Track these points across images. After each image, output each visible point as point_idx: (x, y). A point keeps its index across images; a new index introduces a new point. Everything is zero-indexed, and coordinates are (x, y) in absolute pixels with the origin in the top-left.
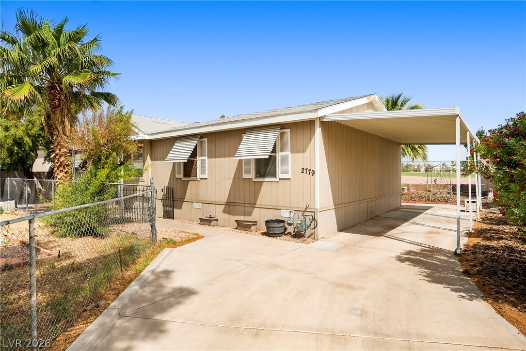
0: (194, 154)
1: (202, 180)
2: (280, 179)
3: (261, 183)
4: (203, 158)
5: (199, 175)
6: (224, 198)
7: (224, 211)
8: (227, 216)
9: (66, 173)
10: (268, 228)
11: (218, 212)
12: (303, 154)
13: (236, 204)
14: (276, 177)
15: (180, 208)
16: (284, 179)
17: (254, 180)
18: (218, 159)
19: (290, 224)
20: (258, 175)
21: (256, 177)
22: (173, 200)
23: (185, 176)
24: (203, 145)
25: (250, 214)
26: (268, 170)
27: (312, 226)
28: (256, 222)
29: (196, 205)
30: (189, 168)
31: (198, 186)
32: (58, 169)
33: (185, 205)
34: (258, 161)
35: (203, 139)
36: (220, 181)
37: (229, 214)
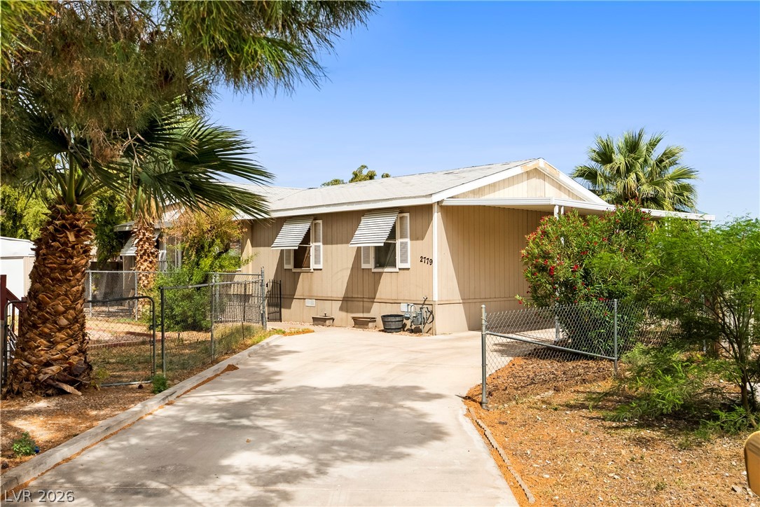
0: (307, 239)
1: (316, 271)
2: (400, 269)
3: (381, 274)
4: (317, 244)
5: (313, 266)
6: (341, 292)
7: (341, 309)
8: (344, 314)
9: (151, 262)
10: (384, 322)
11: (333, 309)
12: (421, 241)
13: (353, 299)
14: (396, 267)
15: (290, 308)
16: (404, 269)
17: (374, 270)
18: (334, 246)
19: (408, 318)
20: (378, 265)
21: (376, 267)
22: (280, 298)
23: (295, 267)
24: (318, 228)
25: (369, 311)
26: (388, 258)
27: (430, 320)
28: (374, 318)
29: (309, 303)
30: (300, 256)
31: (311, 279)
32: (141, 257)
33: (295, 303)
34: (377, 249)
35: (317, 221)
36: (338, 272)
37: (347, 312)
